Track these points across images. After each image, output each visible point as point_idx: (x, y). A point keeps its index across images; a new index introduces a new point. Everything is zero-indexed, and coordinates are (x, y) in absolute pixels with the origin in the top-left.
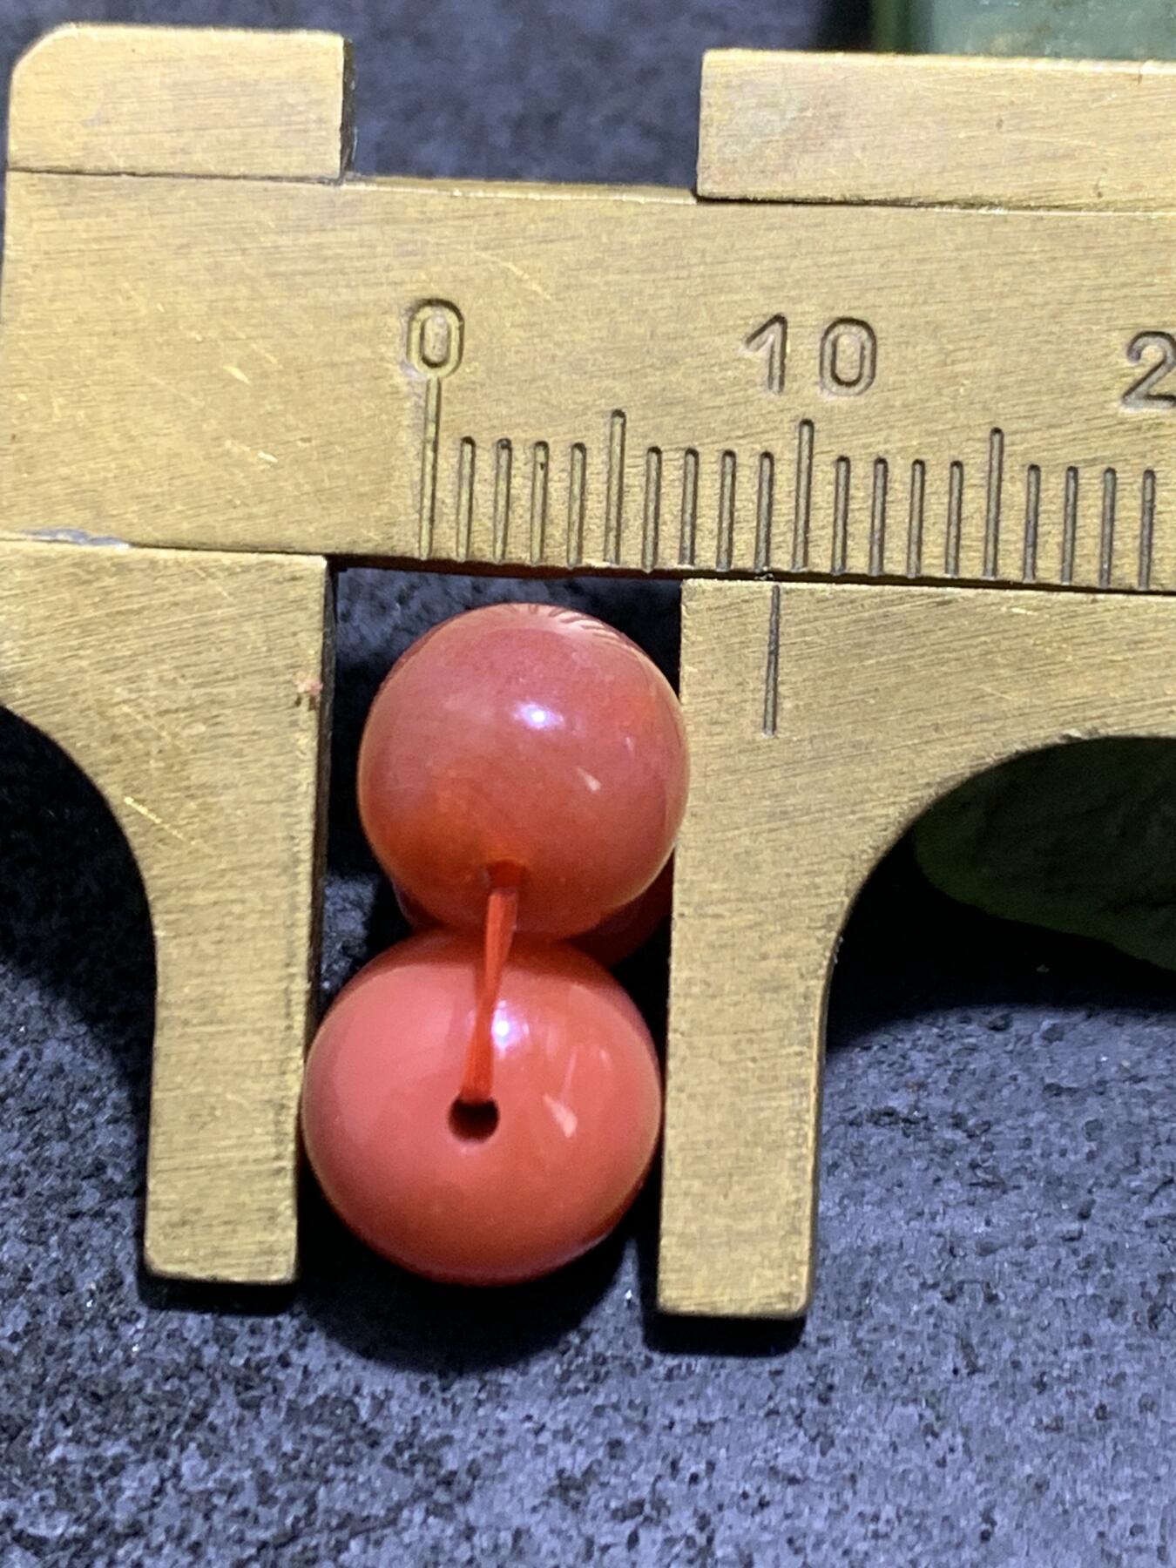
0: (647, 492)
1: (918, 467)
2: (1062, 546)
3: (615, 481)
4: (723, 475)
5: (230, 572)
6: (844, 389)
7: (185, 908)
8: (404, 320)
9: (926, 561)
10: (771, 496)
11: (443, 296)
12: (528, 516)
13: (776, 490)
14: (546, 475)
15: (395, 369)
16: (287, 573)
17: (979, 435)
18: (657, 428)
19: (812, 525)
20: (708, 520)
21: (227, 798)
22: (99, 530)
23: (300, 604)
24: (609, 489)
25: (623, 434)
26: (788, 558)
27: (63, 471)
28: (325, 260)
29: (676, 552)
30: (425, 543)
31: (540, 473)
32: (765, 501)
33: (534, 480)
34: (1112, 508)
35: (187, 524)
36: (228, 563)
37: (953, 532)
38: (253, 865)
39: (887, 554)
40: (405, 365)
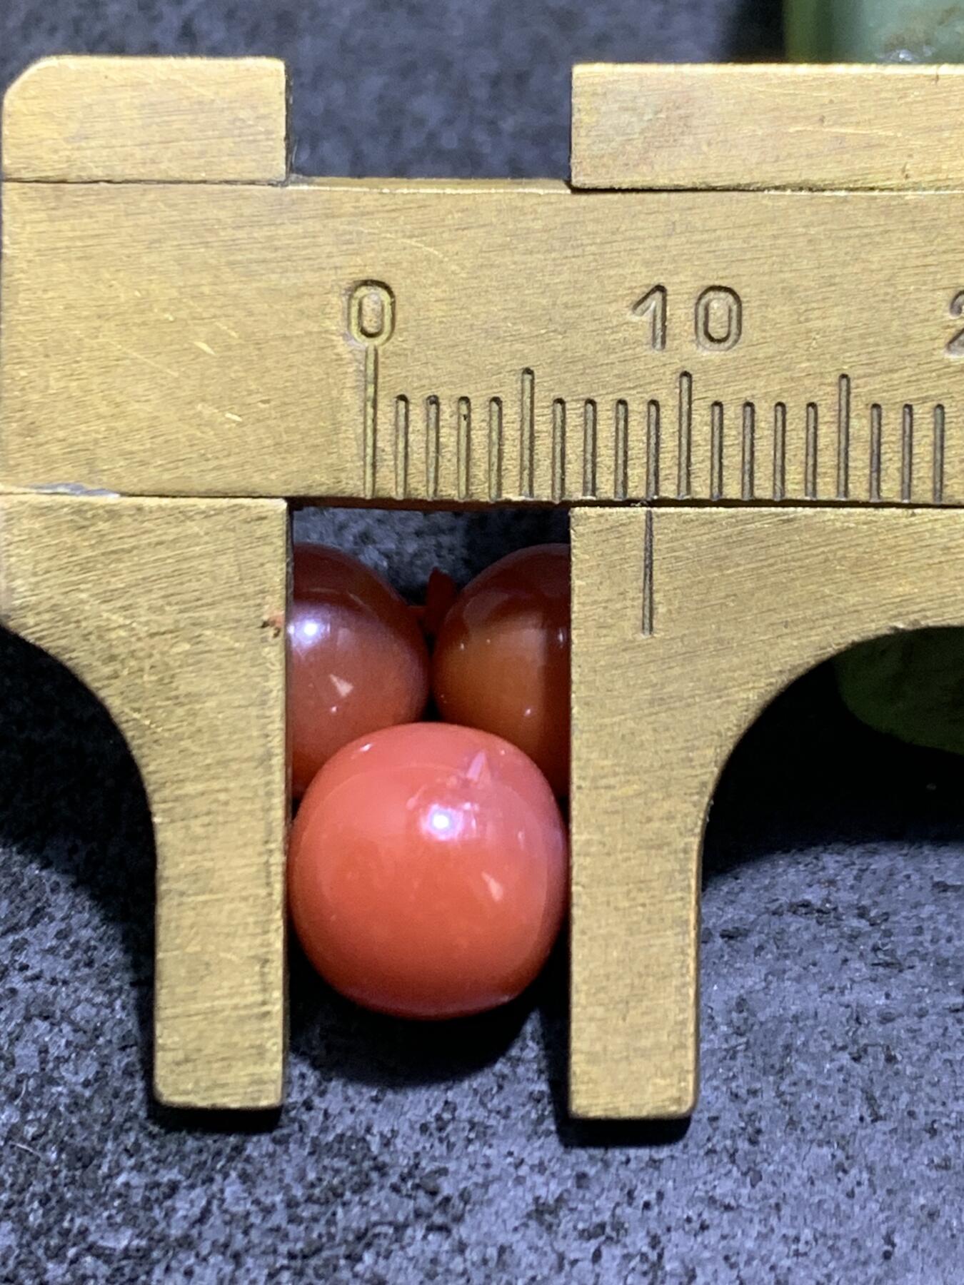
0: (554, 438)
1: (779, 408)
2: (901, 470)
3: (527, 428)
4: (617, 420)
5: (206, 515)
6: (716, 346)
7: (177, 799)
8: (344, 299)
9: (789, 486)
10: (658, 437)
11: (376, 278)
12: (455, 460)
13: (662, 431)
14: (469, 424)
15: (339, 340)
16: (254, 513)
17: (829, 381)
18: (561, 382)
19: (693, 459)
20: (606, 457)
21: (211, 703)
22: (92, 482)
23: (264, 539)
24: (522, 435)
25: (532, 388)
26: (674, 487)
27: (61, 434)
28: (276, 249)
29: (580, 486)
30: (369, 485)
31: (464, 423)
32: (653, 441)
33: (459, 429)
34: (942, 437)
35: (166, 476)
36: (203, 507)
37: (811, 462)
38: (234, 760)
39: (756, 482)
40: (347, 336)
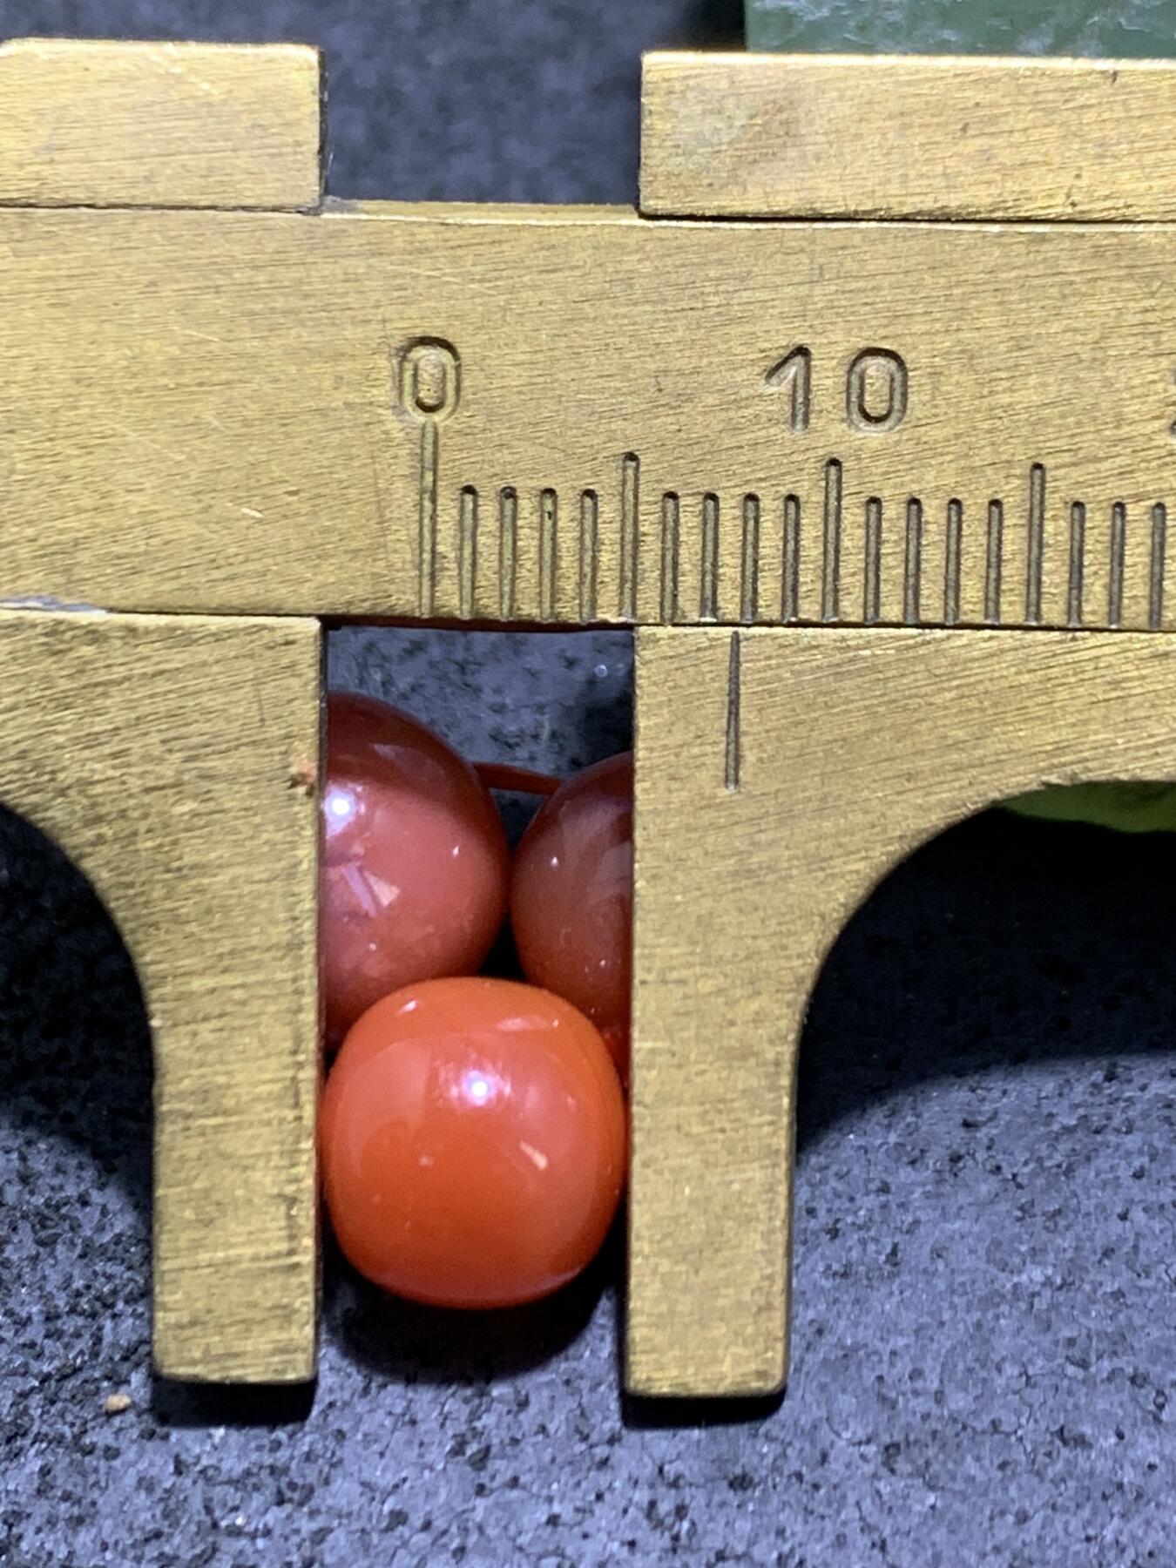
0: (663, 542)
1: (954, 507)
2: (1109, 587)
3: (629, 529)
4: (745, 520)
5: (218, 637)
6: (872, 428)
7: (180, 997)
8: (395, 361)
9: (966, 607)
10: (797, 542)
11: (438, 334)
12: (536, 570)
13: (803, 535)
14: (555, 524)
15: (387, 414)
16: (279, 636)
17: (1018, 472)
18: (673, 470)
19: (842, 572)
20: (730, 567)
21: (224, 877)
22: (71, 595)
23: (292, 669)
24: (622, 538)
26: (817, 608)
27: (30, 532)
28: (307, 296)
29: (697, 604)
30: (426, 601)
31: (548, 523)
32: (791, 546)
33: (541, 529)
34: (1162, 547)
35: (166, 587)
36: (213, 628)
37: (993, 575)
38: (253, 949)
39: (923, 601)
40: (398, 410)
